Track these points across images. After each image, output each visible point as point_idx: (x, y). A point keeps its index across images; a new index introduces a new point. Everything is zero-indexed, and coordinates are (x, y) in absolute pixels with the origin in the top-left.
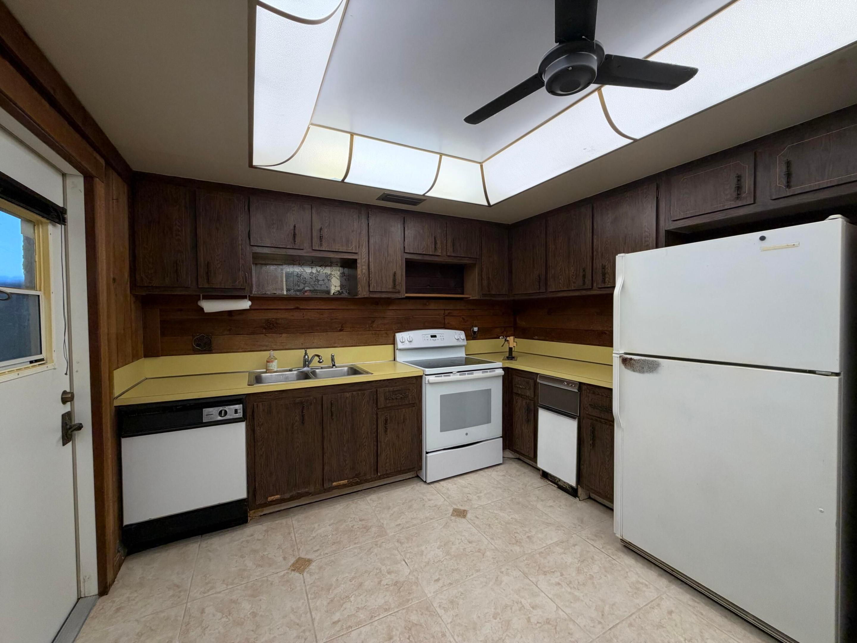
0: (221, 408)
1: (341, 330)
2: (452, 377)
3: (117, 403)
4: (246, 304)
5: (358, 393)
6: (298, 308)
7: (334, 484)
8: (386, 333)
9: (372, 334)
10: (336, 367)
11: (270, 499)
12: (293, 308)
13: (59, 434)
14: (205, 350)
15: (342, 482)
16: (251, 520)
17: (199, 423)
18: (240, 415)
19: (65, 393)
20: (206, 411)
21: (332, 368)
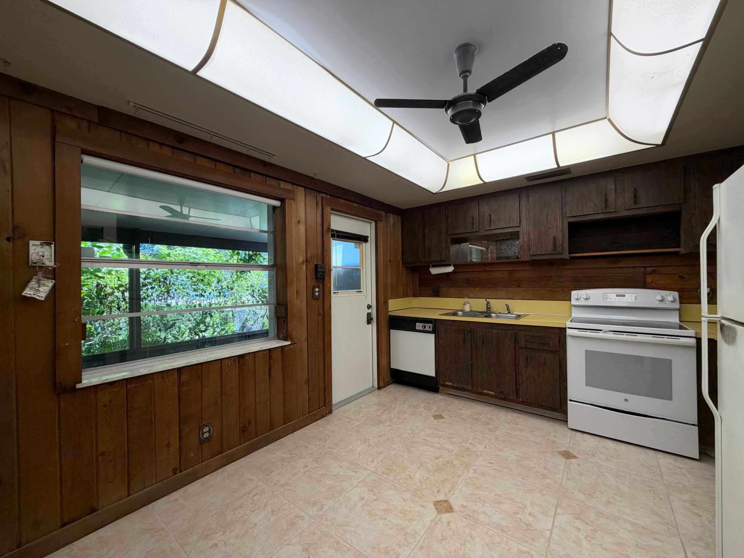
0: (423, 324)
1: (519, 286)
2: (600, 335)
3: (390, 314)
4: (450, 269)
5: (502, 332)
6: (485, 271)
7: (485, 391)
8: (563, 291)
9: (548, 290)
10: (511, 314)
11: (447, 383)
12: (481, 270)
13: (366, 320)
14: (436, 295)
15: (490, 392)
16: (441, 393)
17: (414, 330)
18: (431, 330)
19: (368, 305)
20: (418, 324)
21: (508, 314)
